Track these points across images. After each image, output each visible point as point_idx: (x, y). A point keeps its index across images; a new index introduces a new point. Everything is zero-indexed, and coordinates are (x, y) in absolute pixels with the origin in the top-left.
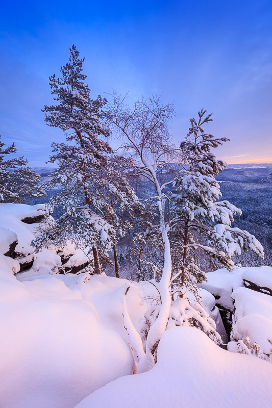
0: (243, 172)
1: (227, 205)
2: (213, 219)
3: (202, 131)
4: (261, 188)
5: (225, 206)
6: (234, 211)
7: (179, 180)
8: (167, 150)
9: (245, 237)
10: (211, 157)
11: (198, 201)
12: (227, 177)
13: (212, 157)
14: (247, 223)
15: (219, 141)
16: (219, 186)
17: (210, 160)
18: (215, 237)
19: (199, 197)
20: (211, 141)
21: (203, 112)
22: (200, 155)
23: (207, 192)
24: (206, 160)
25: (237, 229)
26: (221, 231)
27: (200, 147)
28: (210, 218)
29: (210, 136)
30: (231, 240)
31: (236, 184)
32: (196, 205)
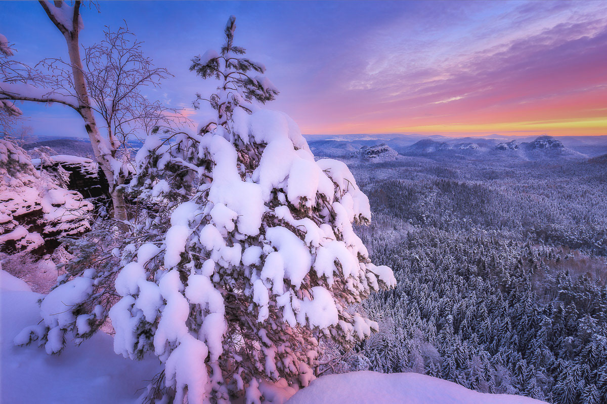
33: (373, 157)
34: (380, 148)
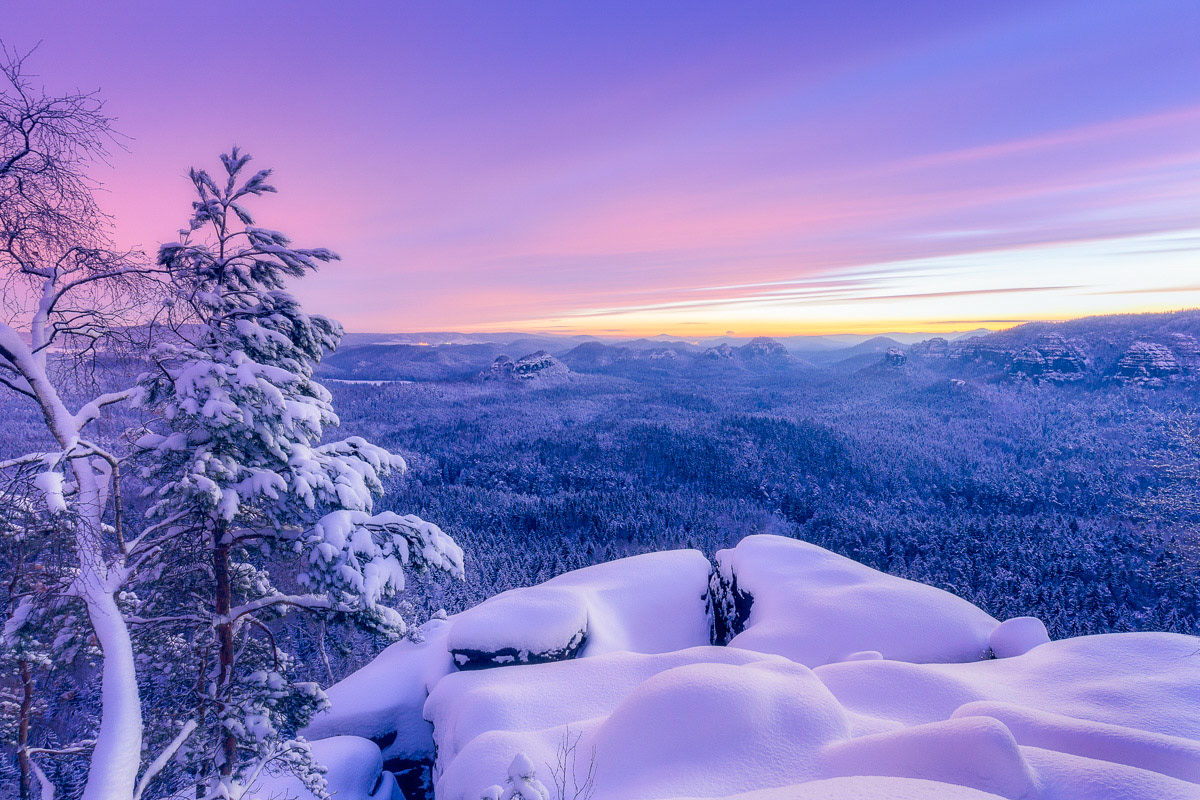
0: (434, 353)
1: (360, 451)
2: (311, 502)
3: (246, 219)
4: (482, 393)
5: (356, 453)
6: (383, 465)
7: (163, 381)
8: (102, 268)
9: (413, 534)
10: (284, 306)
11: (253, 449)
12: (395, 367)
13: (289, 304)
14: (459, 488)
15: (304, 257)
16: (328, 395)
17: (283, 313)
18: (322, 557)
19: (249, 436)
20: (281, 254)
21: (239, 158)
22: (248, 298)
23: (279, 418)
24: (268, 314)
25: (389, 517)
26: (338, 532)
27: (245, 270)
28: (302, 499)
29: (277, 238)
30: (371, 553)
31: (420, 387)
32: (244, 463)
33: (529, 377)
34: (537, 360)
